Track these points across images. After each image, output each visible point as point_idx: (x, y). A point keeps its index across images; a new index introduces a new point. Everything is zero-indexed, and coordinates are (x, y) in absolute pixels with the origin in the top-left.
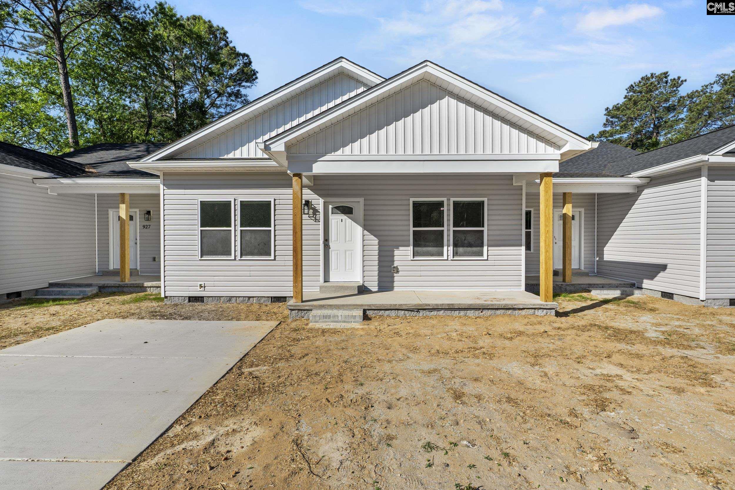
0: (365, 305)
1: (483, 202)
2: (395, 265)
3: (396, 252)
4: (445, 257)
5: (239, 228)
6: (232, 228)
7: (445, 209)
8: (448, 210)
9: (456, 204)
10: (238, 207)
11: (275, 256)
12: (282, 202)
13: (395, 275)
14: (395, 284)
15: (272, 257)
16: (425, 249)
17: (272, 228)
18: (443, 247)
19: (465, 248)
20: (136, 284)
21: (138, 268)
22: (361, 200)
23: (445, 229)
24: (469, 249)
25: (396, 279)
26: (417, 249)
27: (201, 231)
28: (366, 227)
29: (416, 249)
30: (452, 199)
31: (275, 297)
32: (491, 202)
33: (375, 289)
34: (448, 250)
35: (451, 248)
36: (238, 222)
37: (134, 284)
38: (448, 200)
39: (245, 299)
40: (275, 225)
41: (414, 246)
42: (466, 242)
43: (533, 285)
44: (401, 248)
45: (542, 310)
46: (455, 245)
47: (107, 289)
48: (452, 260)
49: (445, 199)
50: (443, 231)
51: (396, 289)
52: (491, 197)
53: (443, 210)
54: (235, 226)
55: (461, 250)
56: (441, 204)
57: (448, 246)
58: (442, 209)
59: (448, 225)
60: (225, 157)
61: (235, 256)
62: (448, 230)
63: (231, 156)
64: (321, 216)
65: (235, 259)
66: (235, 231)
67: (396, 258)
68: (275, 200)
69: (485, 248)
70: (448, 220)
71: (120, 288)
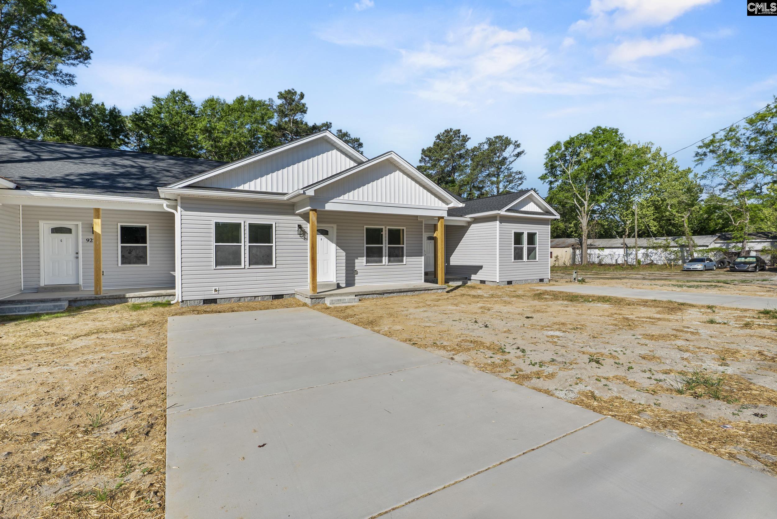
0: (356, 292)
1: (403, 230)
2: (356, 269)
3: (356, 261)
4: (384, 263)
5: (248, 244)
6: (242, 244)
7: (384, 233)
8: (386, 234)
9: (389, 230)
10: (247, 228)
11: (276, 265)
12: (281, 225)
13: (356, 275)
14: (356, 281)
15: (274, 266)
16: (373, 259)
17: (274, 244)
18: (382, 257)
19: (394, 258)
20: (116, 296)
21: (81, 282)
22: (335, 226)
23: (384, 245)
24: (396, 258)
25: (356, 278)
26: (369, 259)
27: (216, 245)
28: (338, 244)
29: (368, 258)
30: (388, 227)
31: (275, 295)
32: (408, 230)
33: (344, 285)
34: (385, 259)
35: (387, 258)
36: (247, 239)
37: (113, 296)
38: (386, 228)
39: (252, 298)
40: (276, 242)
41: (367, 257)
42: (395, 254)
44: (359, 258)
46: (389, 256)
47: (79, 302)
48: (387, 265)
49: (383, 227)
50: (382, 247)
51: (356, 285)
52: (407, 227)
54: (245, 242)
55: (392, 259)
56: (381, 230)
57: (386, 256)
58: (382, 233)
59: (386, 243)
60: (236, 188)
61: (245, 266)
62: (386, 247)
63: (241, 188)
64: (309, 236)
65: (244, 268)
66: (245, 246)
67: (356, 264)
68: (276, 223)
69: (405, 258)
70: (386, 240)
71: (95, 301)
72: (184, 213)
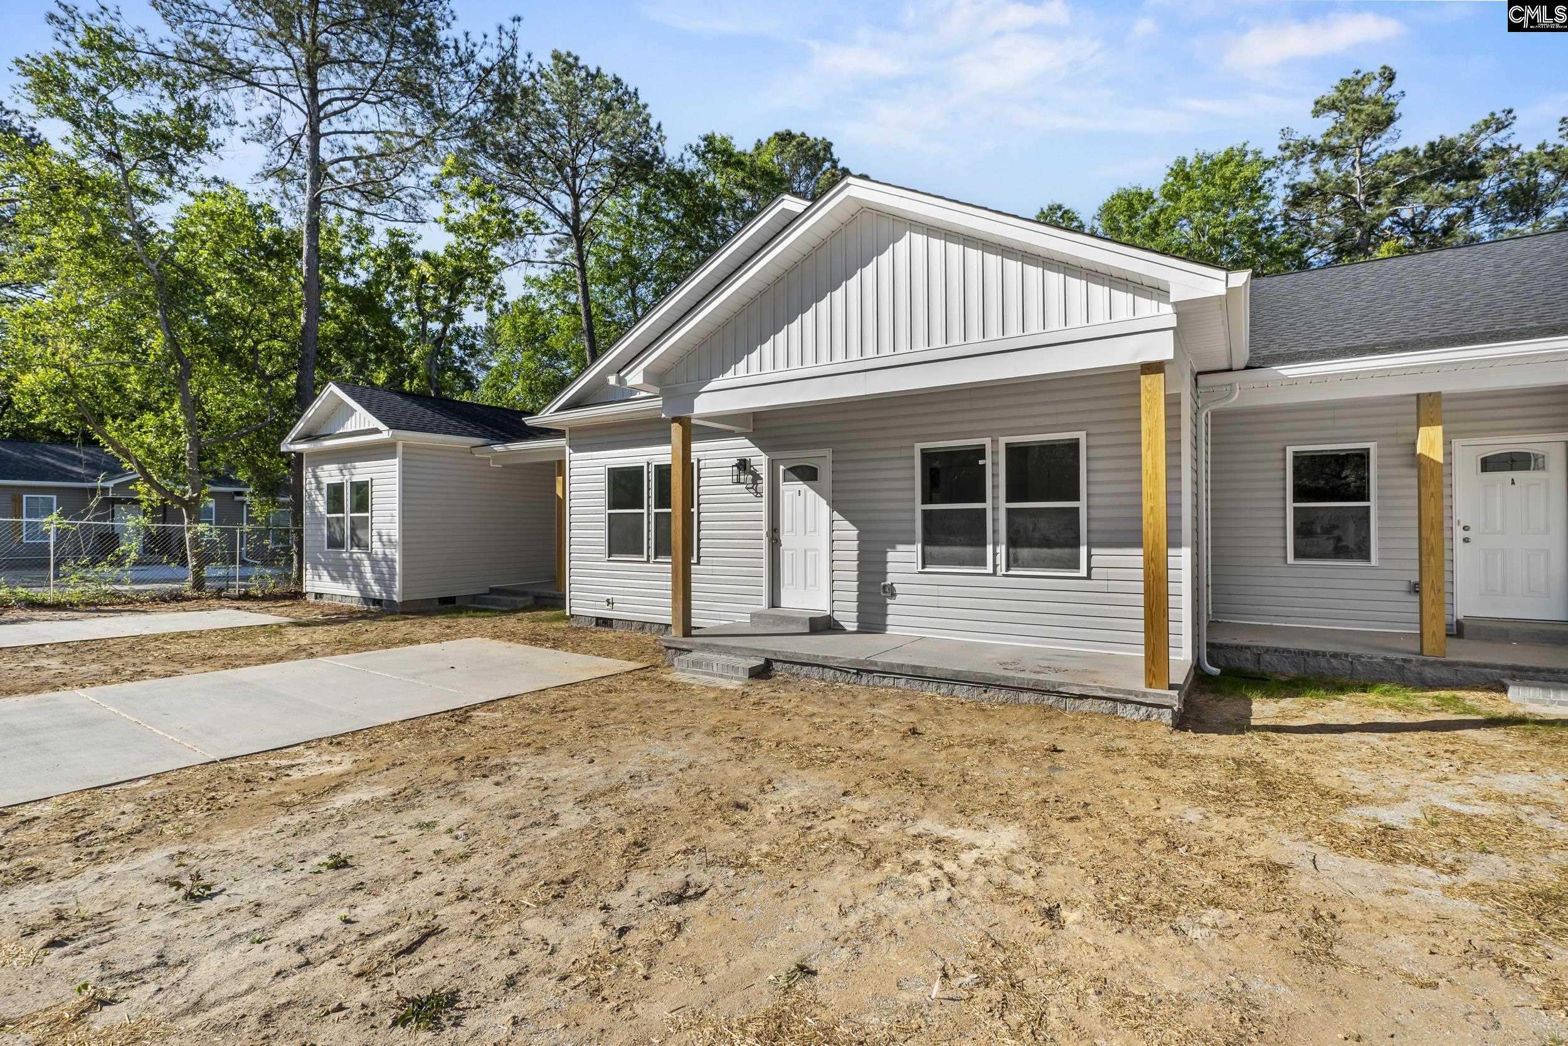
0: (768, 651)
1: (1074, 445)
2: (889, 582)
3: (891, 555)
4: (990, 569)
5: (653, 510)
6: (645, 511)
7: (988, 462)
8: (995, 464)
9: (1011, 449)
10: (653, 476)
11: (699, 557)
12: (708, 463)
13: (889, 601)
14: (890, 620)
15: (695, 559)
16: (947, 550)
17: (695, 509)
18: (985, 545)
19: (1035, 550)
22: (827, 452)
23: (989, 506)
24: (1044, 552)
25: (891, 609)
26: (934, 550)
27: (609, 515)
28: (834, 505)
29: (928, 549)
30: (1003, 441)
32: (1094, 441)
33: (852, 626)
34: (996, 552)
35: (1002, 549)
36: (653, 500)
38: (995, 442)
39: (661, 627)
40: (699, 505)
41: (925, 543)
42: (1037, 535)
43: (1302, 652)
44: (900, 547)
45: (1134, 706)
46: (1012, 543)
47: (542, 600)
48: (1004, 575)
49: (987, 441)
50: (984, 510)
51: (890, 631)
52: (1094, 429)
53: (984, 465)
54: (649, 506)
55: (1025, 553)
56: (980, 452)
57: (995, 544)
58: (981, 462)
59: (995, 498)
61: (649, 556)
62: (995, 509)
64: (764, 486)
65: (648, 561)
66: (649, 514)
67: (890, 567)
68: (699, 461)
69: (1083, 550)
70: (995, 487)
72: (574, 455)
